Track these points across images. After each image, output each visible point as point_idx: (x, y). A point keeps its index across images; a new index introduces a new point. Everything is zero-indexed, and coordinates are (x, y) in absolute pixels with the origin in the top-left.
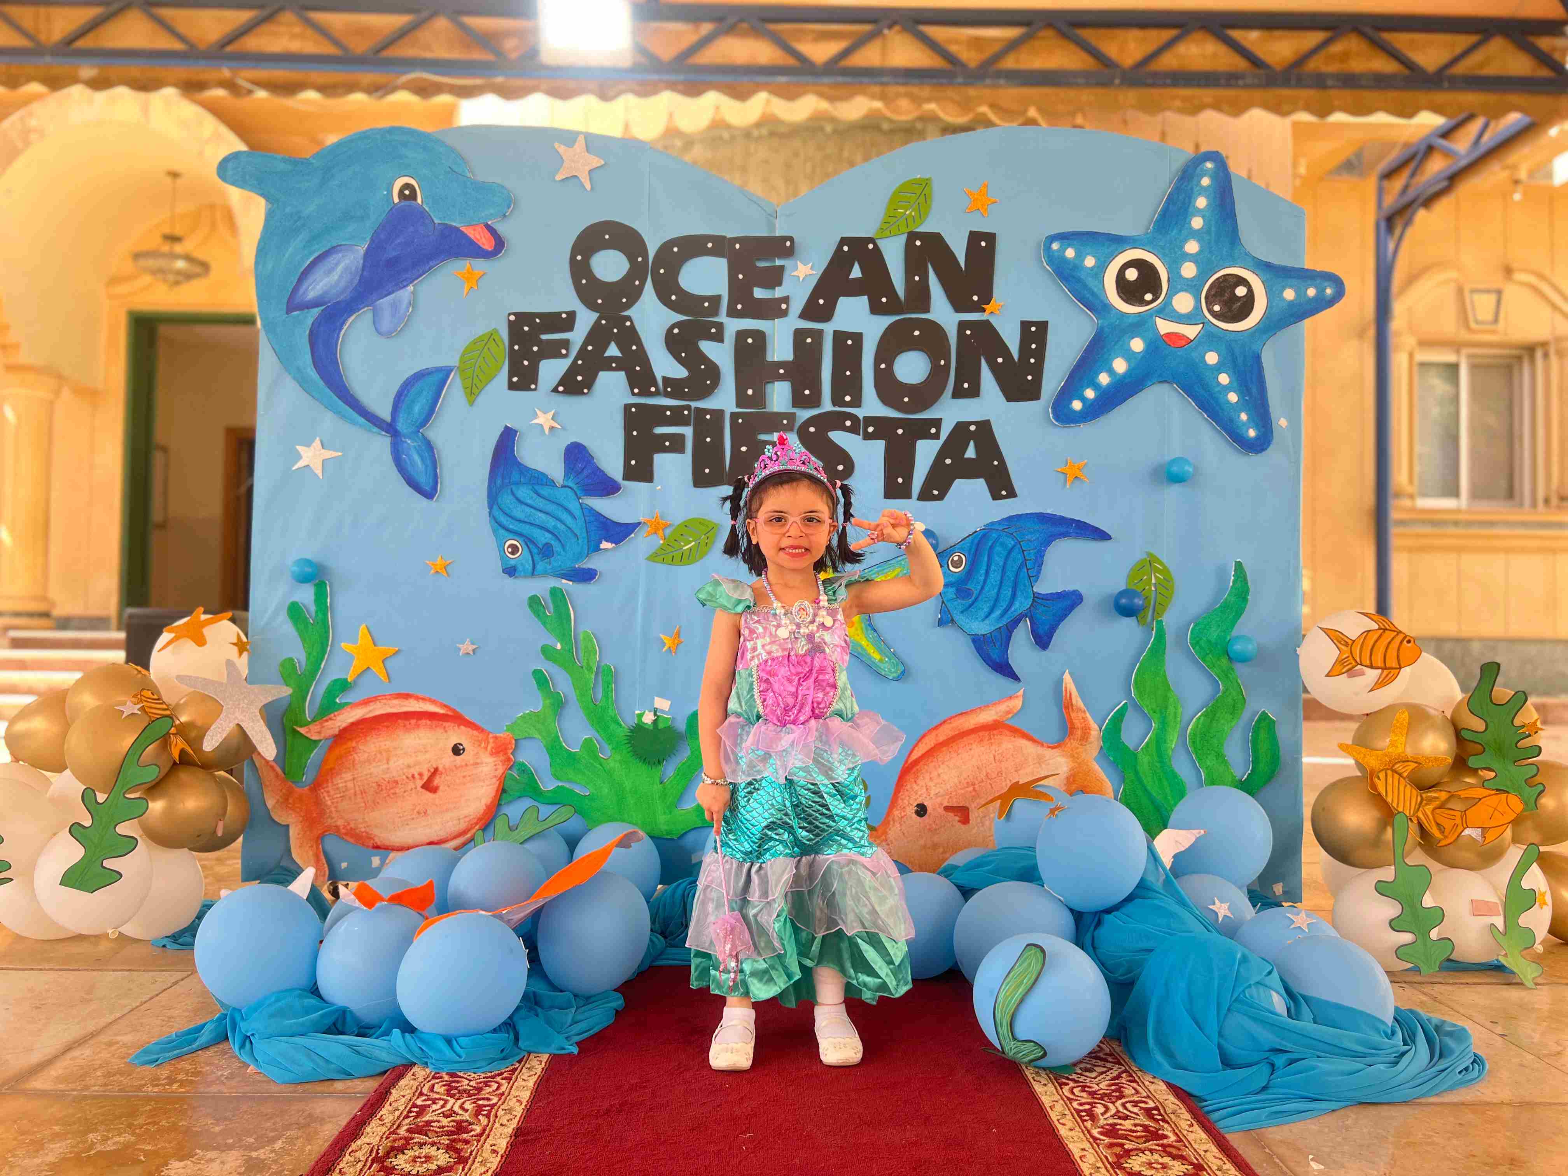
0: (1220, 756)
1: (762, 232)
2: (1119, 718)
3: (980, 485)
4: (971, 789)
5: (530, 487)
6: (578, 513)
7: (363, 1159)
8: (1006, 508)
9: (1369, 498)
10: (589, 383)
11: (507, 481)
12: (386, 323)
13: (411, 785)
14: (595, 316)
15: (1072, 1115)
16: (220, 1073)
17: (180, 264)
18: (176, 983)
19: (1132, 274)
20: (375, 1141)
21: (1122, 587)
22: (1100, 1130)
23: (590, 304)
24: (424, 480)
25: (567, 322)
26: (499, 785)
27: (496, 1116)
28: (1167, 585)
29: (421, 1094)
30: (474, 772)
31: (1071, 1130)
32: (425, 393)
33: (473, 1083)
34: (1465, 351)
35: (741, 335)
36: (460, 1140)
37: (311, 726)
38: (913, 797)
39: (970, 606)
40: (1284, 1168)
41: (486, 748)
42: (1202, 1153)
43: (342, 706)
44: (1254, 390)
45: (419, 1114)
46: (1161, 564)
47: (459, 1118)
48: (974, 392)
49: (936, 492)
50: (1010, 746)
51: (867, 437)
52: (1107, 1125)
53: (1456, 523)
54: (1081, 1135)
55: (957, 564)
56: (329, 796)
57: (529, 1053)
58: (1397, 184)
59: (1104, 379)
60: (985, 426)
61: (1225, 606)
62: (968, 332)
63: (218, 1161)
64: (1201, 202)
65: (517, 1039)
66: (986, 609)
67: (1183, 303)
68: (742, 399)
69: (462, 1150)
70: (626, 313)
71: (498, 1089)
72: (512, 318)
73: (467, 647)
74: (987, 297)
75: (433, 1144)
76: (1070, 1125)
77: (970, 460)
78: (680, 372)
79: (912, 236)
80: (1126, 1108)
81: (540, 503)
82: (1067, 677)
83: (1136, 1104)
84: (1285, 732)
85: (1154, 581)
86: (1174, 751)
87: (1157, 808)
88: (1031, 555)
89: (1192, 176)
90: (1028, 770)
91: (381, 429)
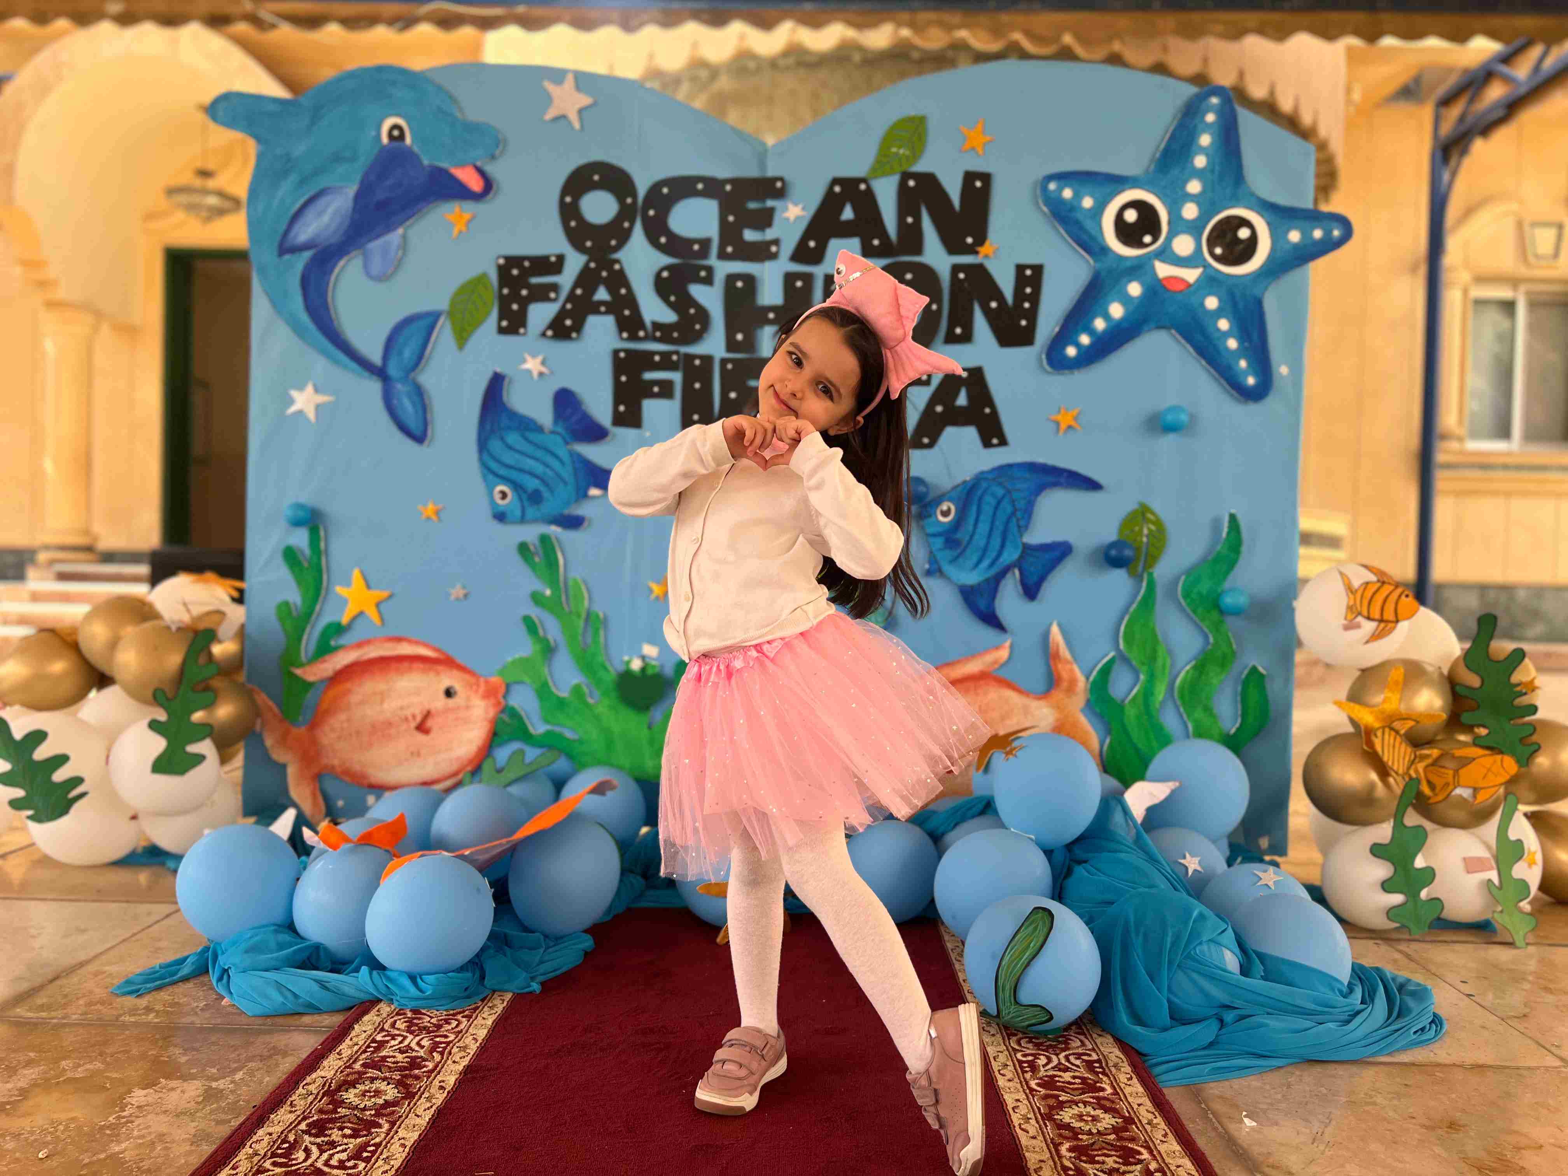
0: (1207, 709)
1: (752, 172)
2: (1106, 671)
3: (970, 434)
5: (519, 433)
6: (566, 458)
7: (315, 1092)
8: (997, 457)
9: (1414, 441)
10: (578, 327)
11: (497, 427)
12: (376, 266)
13: (404, 727)
14: (584, 259)
15: (1014, 1066)
16: (196, 1004)
17: (212, 200)
18: (168, 916)
19: (1131, 216)
20: (329, 1074)
21: (1114, 538)
22: (1037, 1081)
23: (579, 247)
24: (414, 425)
25: (556, 265)
26: (490, 728)
27: (450, 1053)
28: (1160, 536)
29: (382, 1030)
30: (466, 714)
31: (1009, 1080)
32: (414, 337)
33: (434, 1021)
34: (1523, 288)
35: (731, 279)
36: (411, 1076)
37: (306, 668)
39: (958, 556)
40: (1217, 1124)
41: (477, 691)
42: (1135, 1107)
45: (377, 1050)
46: (1153, 513)
47: (414, 1054)
48: (967, 337)
49: (926, 440)
50: (995, 696)
52: (1046, 1076)
53: (1506, 467)
54: (1019, 1086)
55: (945, 514)
56: (325, 736)
57: (494, 991)
58: (1454, 112)
59: (1100, 324)
60: (977, 374)
61: (1217, 559)
62: (961, 276)
63: (179, 1091)
64: (1205, 140)
65: (483, 978)
66: (975, 559)
67: (1183, 245)
68: (731, 345)
69: (411, 1085)
70: (616, 256)
71: (457, 1026)
72: (501, 261)
73: (457, 591)
74: (981, 238)
75: (384, 1079)
76: (1010, 1075)
77: (961, 408)
78: (669, 316)
79: (906, 176)
80: (1068, 1060)
81: (530, 449)
82: (1055, 629)
83: (1079, 1056)
84: (1275, 687)
85: (1146, 532)
86: (1161, 703)
87: (1143, 760)
88: (1021, 504)
89: (1196, 112)
90: (1014, 720)
91: (372, 373)
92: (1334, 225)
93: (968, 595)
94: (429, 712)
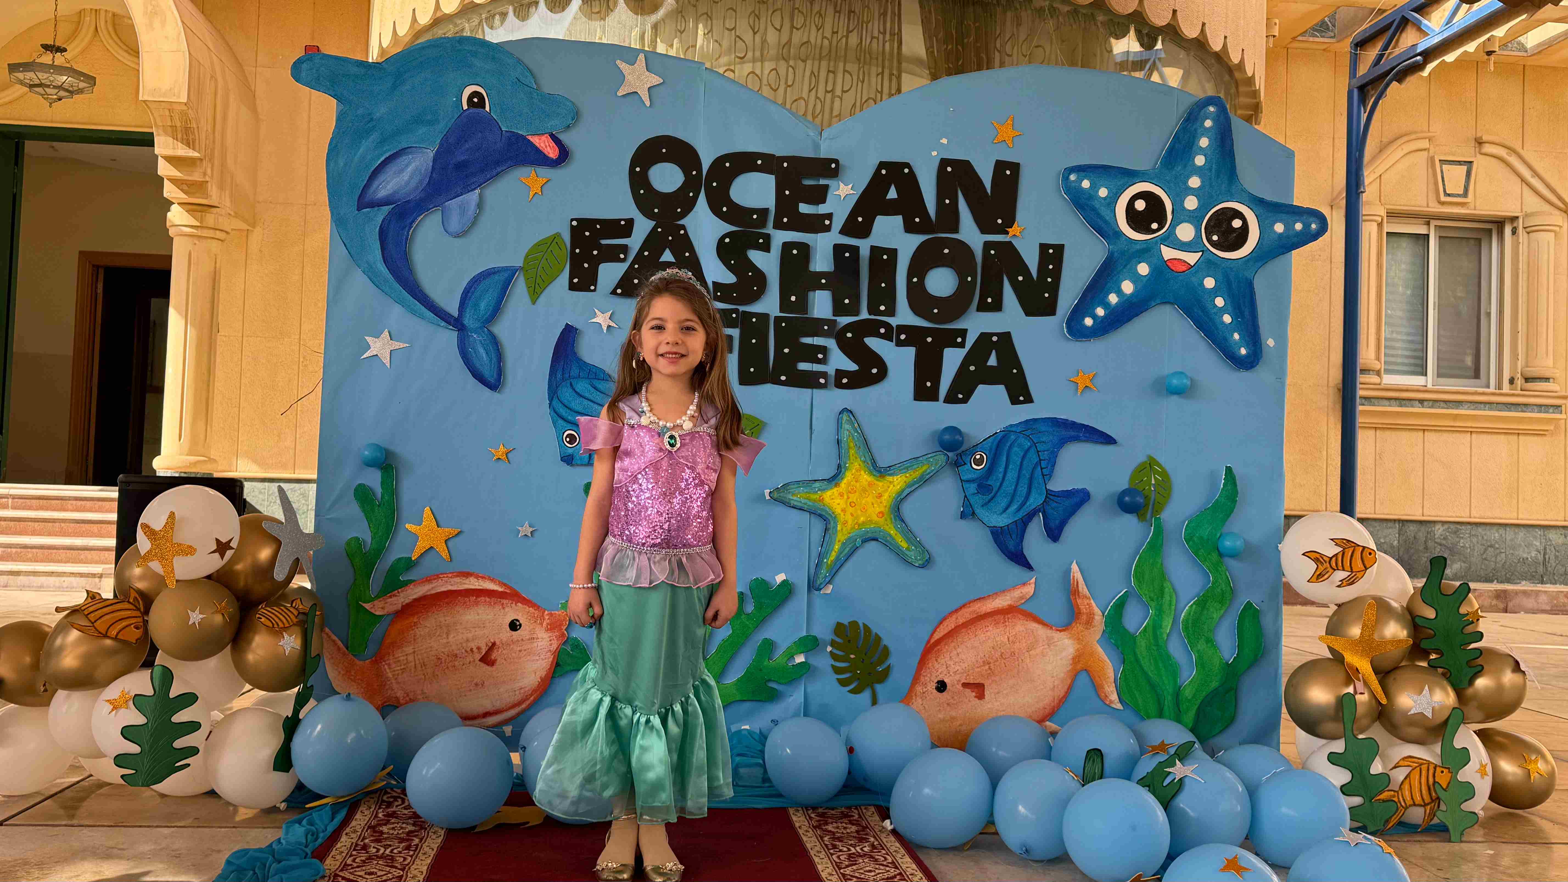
0: (1209, 641)
1: (807, 153)
2: (1120, 605)
3: (1000, 391)
4: (987, 667)
5: (588, 381)
8: (1022, 413)
9: (1336, 376)
11: (567, 376)
12: (455, 224)
13: (470, 658)
14: (652, 224)
19: (1140, 205)
21: (1126, 486)
23: (648, 214)
24: (488, 372)
25: (625, 228)
26: (553, 658)
28: (1165, 486)
30: (529, 647)
32: (491, 290)
34: (1434, 224)
35: (787, 247)
37: (375, 602)
38: (934, 675)
39: (989, 501)
41: (541, 624)
43: (407, 583)
44: (1247, 313)
46: (1159, 465)
48: (997, 306)
49: (960, 396)
50: (1022, 628)
51: (900, 344)
53: (1421, 402)
55: (978, 462)
56: (391, 668)
58: (1371, 54)
59: (1113, 299)
60: (1006, 338)
61: (1216, 507)
62: (993, 252)
64: (1204, 142)
66: (1004, 504)
67: (1185, 232)
68: (784, 304)
70: (681, 222)
72: (575, 223)
73: (525, 529)
74: (1010, 221)
77: (992, 367)
78: (729, 278)
79: (944, 163)
81: (597, 397)
82: (1075, 567)
84: (1267, 621)
85: (1153, 482)
86: (1168, 635)
87: (1153, 686)
88: (1045, 455)
89: (1196, 119)
90: (1038, 651)
91: (449, 323)
92: (1311, 219)
93: (998, 535)
94: (494, 644)
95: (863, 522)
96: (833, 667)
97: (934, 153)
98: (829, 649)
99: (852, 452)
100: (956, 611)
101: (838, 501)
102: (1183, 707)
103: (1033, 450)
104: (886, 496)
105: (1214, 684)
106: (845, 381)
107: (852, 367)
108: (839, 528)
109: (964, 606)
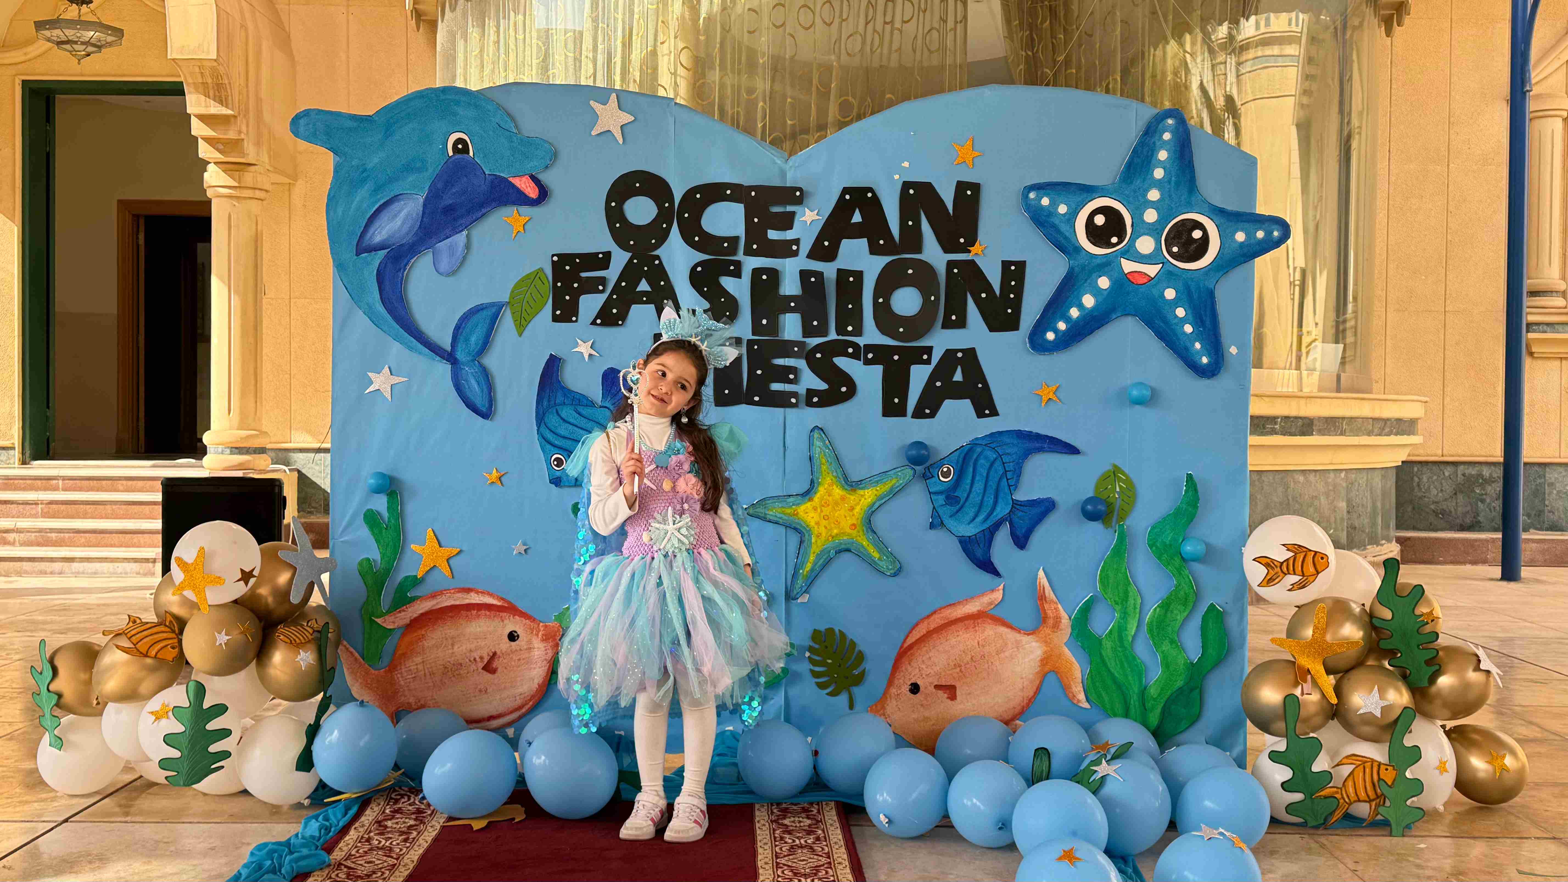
0: (1174, 642)
1: (775, 182)
2: (1087, 609)
3: (966, 405)
4: (958, 669)
5: (573, 408)
8: (989, 426)
10: (623, 316)
11: (553, 402)
12: (445, 264)
13: (473, 667)
14: (628, 255)
19: (1100, 220)
21: (1091, 494)
24: (481, 402)
26: (550, 667)
28: (1130, 493)
30: (527, 655)
32: (480, 326)
35: (757, 273)
37: (387, 617)
38: (908, 677)
39: (958, 511)
41: (537, 635)
43: (413, 599)
44: (1208, 322)
46: (1124, 473)
48: (961, 323)
49: (927, 411)
50: (991, 633)
51: (867, 362)
55: (946, 474)
56: (403, 677)
59: (1074, 313)
60: (971, 354)
61: (1178, 513)
62: (956, 271)
64: (1163, 155)
66: (972, 514)
67: (1146, 245)
68: (757, 328)
70: (655, 253)
72: (555, 258)
73: (518, 547)
74: (972, 239)
77: (957, 383)
79: (906, 186)
81: (582, 422)
84: (1232, 621)
85: (1118, 490)
86: (1134, 637)
87: (1119, 686)
88: (1010, 466)
89: (1155, 132)
90: (1007, 654)
91: (442, 357)
92: (1274, 227)
93: (967, 545)
94: (495, 654)
95: (837, 535)
96: (812, 671)
97: (897, 177)
98: (807, 654)
99: (824, 467)
100: (928, 617)
101: (812, 514)
102: (1149, 705)
103: (998, 464)
104: (857, 509)
105: (1180, 683)
106: (815, 400)
107: (823, 386)
108: (813, 540)
109: (935, 612)
